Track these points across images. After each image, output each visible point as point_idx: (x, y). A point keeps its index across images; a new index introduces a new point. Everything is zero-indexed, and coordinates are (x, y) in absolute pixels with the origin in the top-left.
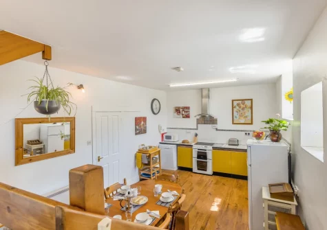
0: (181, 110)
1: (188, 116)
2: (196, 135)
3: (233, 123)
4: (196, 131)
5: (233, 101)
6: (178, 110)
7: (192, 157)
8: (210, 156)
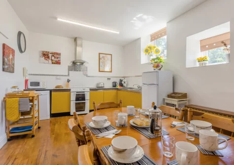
0: (50, 55)
1: (58, 63)
2: (68, 81)
3: (99, 71)
4: (68, 78)
5: (99, 54)
6: (45, 55)
7: (70, 101)
8: (87, 97)
